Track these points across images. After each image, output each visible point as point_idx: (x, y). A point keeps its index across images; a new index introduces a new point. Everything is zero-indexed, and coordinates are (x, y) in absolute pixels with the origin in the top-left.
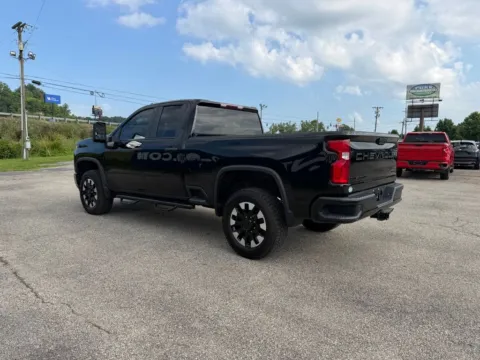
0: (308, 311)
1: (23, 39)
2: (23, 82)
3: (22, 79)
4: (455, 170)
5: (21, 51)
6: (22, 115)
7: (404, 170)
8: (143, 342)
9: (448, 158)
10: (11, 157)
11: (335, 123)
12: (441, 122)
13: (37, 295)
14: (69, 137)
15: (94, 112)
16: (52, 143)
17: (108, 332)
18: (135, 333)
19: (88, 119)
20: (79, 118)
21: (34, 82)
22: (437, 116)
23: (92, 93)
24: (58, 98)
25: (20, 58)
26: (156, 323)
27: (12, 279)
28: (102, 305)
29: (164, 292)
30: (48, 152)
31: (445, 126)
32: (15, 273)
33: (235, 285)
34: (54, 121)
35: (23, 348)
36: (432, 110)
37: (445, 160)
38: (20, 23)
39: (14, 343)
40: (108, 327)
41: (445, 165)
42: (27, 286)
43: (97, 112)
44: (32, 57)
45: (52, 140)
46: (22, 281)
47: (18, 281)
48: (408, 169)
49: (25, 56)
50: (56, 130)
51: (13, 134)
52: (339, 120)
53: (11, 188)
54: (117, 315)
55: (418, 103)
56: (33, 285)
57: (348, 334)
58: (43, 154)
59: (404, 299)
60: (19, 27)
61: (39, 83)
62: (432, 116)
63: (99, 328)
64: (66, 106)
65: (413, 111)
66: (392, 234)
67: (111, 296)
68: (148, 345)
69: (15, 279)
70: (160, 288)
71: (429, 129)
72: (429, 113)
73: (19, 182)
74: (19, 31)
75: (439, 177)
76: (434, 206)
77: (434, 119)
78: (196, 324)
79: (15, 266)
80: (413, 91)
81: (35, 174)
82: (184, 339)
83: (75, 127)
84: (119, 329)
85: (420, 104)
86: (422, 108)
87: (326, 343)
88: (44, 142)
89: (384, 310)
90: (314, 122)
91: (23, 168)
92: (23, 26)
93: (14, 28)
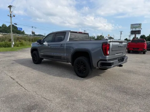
0: (109, 94)
1: (11, 11)
2: (11, 24)
3: (11, 23)
4: (147, 51)
5: (11, 14)
6: (11, 34)
7: (131, 51)
8: (60, 103)
9: (145, 47)
10: (8, 47)
11: (108, 36)
12: (141, 36)
13: (25, 89)
14: (25, 41)
15: (32, 33)
16: (20, 43)
17: (49, 100)
18: (57, 100)
19: (31, 35)
20: (28, 35)
21: (15, 24)
22: (140, 34)
23: (32, 27)
24: (21, 29)
25: (11, 16)
26: (63, 97)
27: (16, 84)
28: (45, 92)
29: (63, 88)
30: (19, 45)
31: (143, 37)
32: (17, 82)
33: (85, 86)
34: (20, 36)
35: (24, 105)
36: (139, 32)
37: (145, 48)
38: (10, 6)
39: (21, 103)
40: (48, 99)
41: (145, 49)
42: (22, 86)
43: (33, 33)
44: (14, 16)
45: (20, 42)
46: (20, 84)
47: (19, 85)
48: (132, 51)
49: (12, 16)
50: (21, 38)
51: (8, 40)
52: (109, 35)
53: (10, 56)
54: (51, 95)
55: (134, 30)
56: (23, 86)
57: (123, 102)
58: (18, 46)
59: (138, 91)
60: (10, 7)
61: (16, 24)
62: (139, 34)
63: (46, 99)
64: (24, 31)
65: (133, 32)
66: (131, 71)
67: (47, 89)
68: (62, 104)
69: (18, 84)
70: (62, 87)
71: (137, 38)
72: (138, 33)
73: (12, 55)
74: (10, 8)
75: (142, 53)
76: (143, 62)
77: (139, 35)
78: (75, 98)
79: (17, 80)
80: (133, 26)
81: (17, 52)
82: (72, 103)
83: (27, 38)
84: (52, 99)
85: (135, 30)
86: (135, 31)
87: (116, 104)
88: (18, 42)
89: (133, 94)
90: (101, 36)
91: (12, 50)
92: (11, 6)
93: (8, 7)
